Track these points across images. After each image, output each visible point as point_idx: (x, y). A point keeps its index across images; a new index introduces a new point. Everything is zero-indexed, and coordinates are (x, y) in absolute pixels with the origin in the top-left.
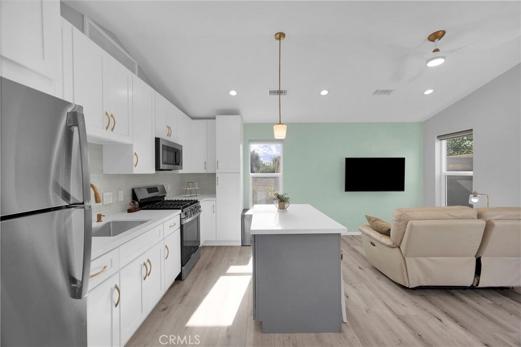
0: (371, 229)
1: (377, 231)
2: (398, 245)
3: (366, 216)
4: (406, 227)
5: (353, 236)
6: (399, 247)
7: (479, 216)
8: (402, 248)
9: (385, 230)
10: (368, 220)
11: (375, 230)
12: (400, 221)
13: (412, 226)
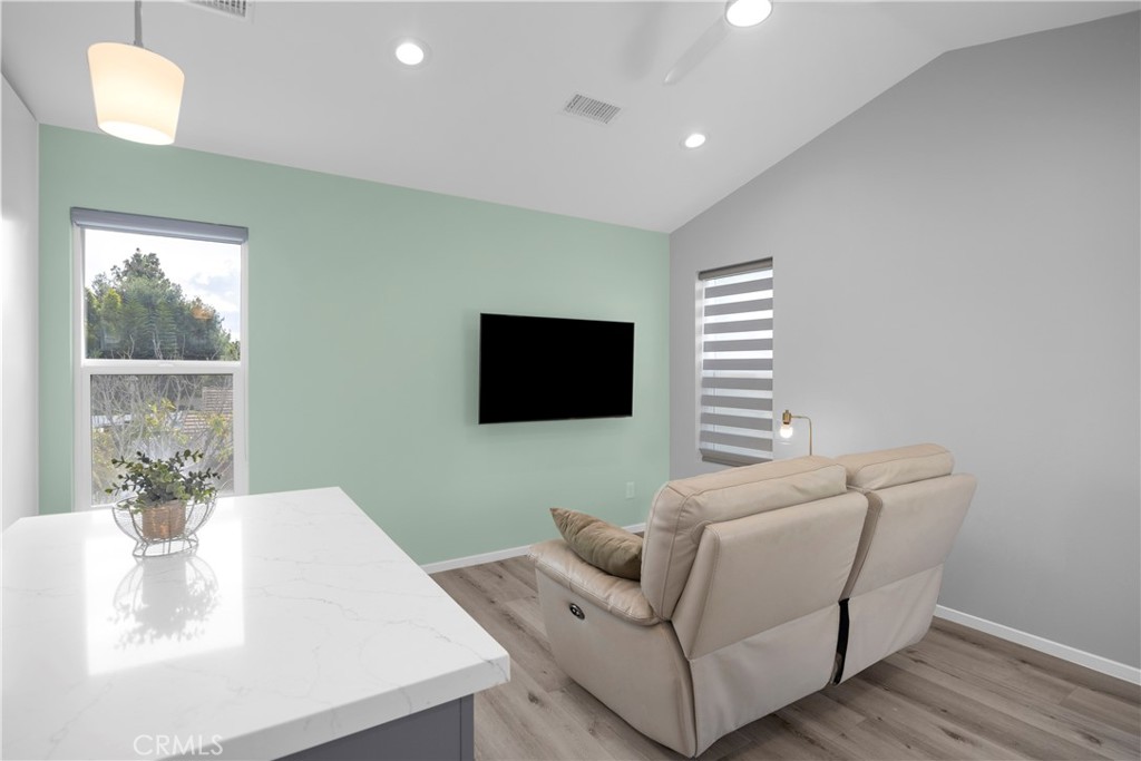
0: (572, 559)
1: (590, 564)
2: (667, 616)
3: (553, 510)
4: (696, 549)
5: (501, 563)
6: (669, 623)
7: (851, 483)
8: (681, 625)
9: (620, 559)
10: (560, 526)
11: (583, 561)
12: (675, 529)
13: (717, 546)
